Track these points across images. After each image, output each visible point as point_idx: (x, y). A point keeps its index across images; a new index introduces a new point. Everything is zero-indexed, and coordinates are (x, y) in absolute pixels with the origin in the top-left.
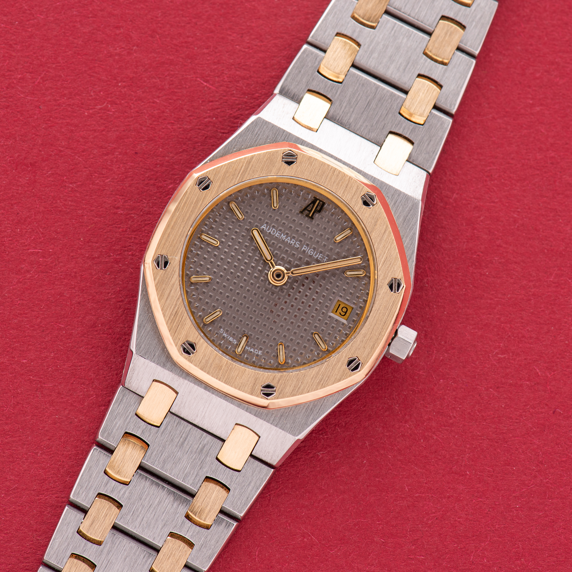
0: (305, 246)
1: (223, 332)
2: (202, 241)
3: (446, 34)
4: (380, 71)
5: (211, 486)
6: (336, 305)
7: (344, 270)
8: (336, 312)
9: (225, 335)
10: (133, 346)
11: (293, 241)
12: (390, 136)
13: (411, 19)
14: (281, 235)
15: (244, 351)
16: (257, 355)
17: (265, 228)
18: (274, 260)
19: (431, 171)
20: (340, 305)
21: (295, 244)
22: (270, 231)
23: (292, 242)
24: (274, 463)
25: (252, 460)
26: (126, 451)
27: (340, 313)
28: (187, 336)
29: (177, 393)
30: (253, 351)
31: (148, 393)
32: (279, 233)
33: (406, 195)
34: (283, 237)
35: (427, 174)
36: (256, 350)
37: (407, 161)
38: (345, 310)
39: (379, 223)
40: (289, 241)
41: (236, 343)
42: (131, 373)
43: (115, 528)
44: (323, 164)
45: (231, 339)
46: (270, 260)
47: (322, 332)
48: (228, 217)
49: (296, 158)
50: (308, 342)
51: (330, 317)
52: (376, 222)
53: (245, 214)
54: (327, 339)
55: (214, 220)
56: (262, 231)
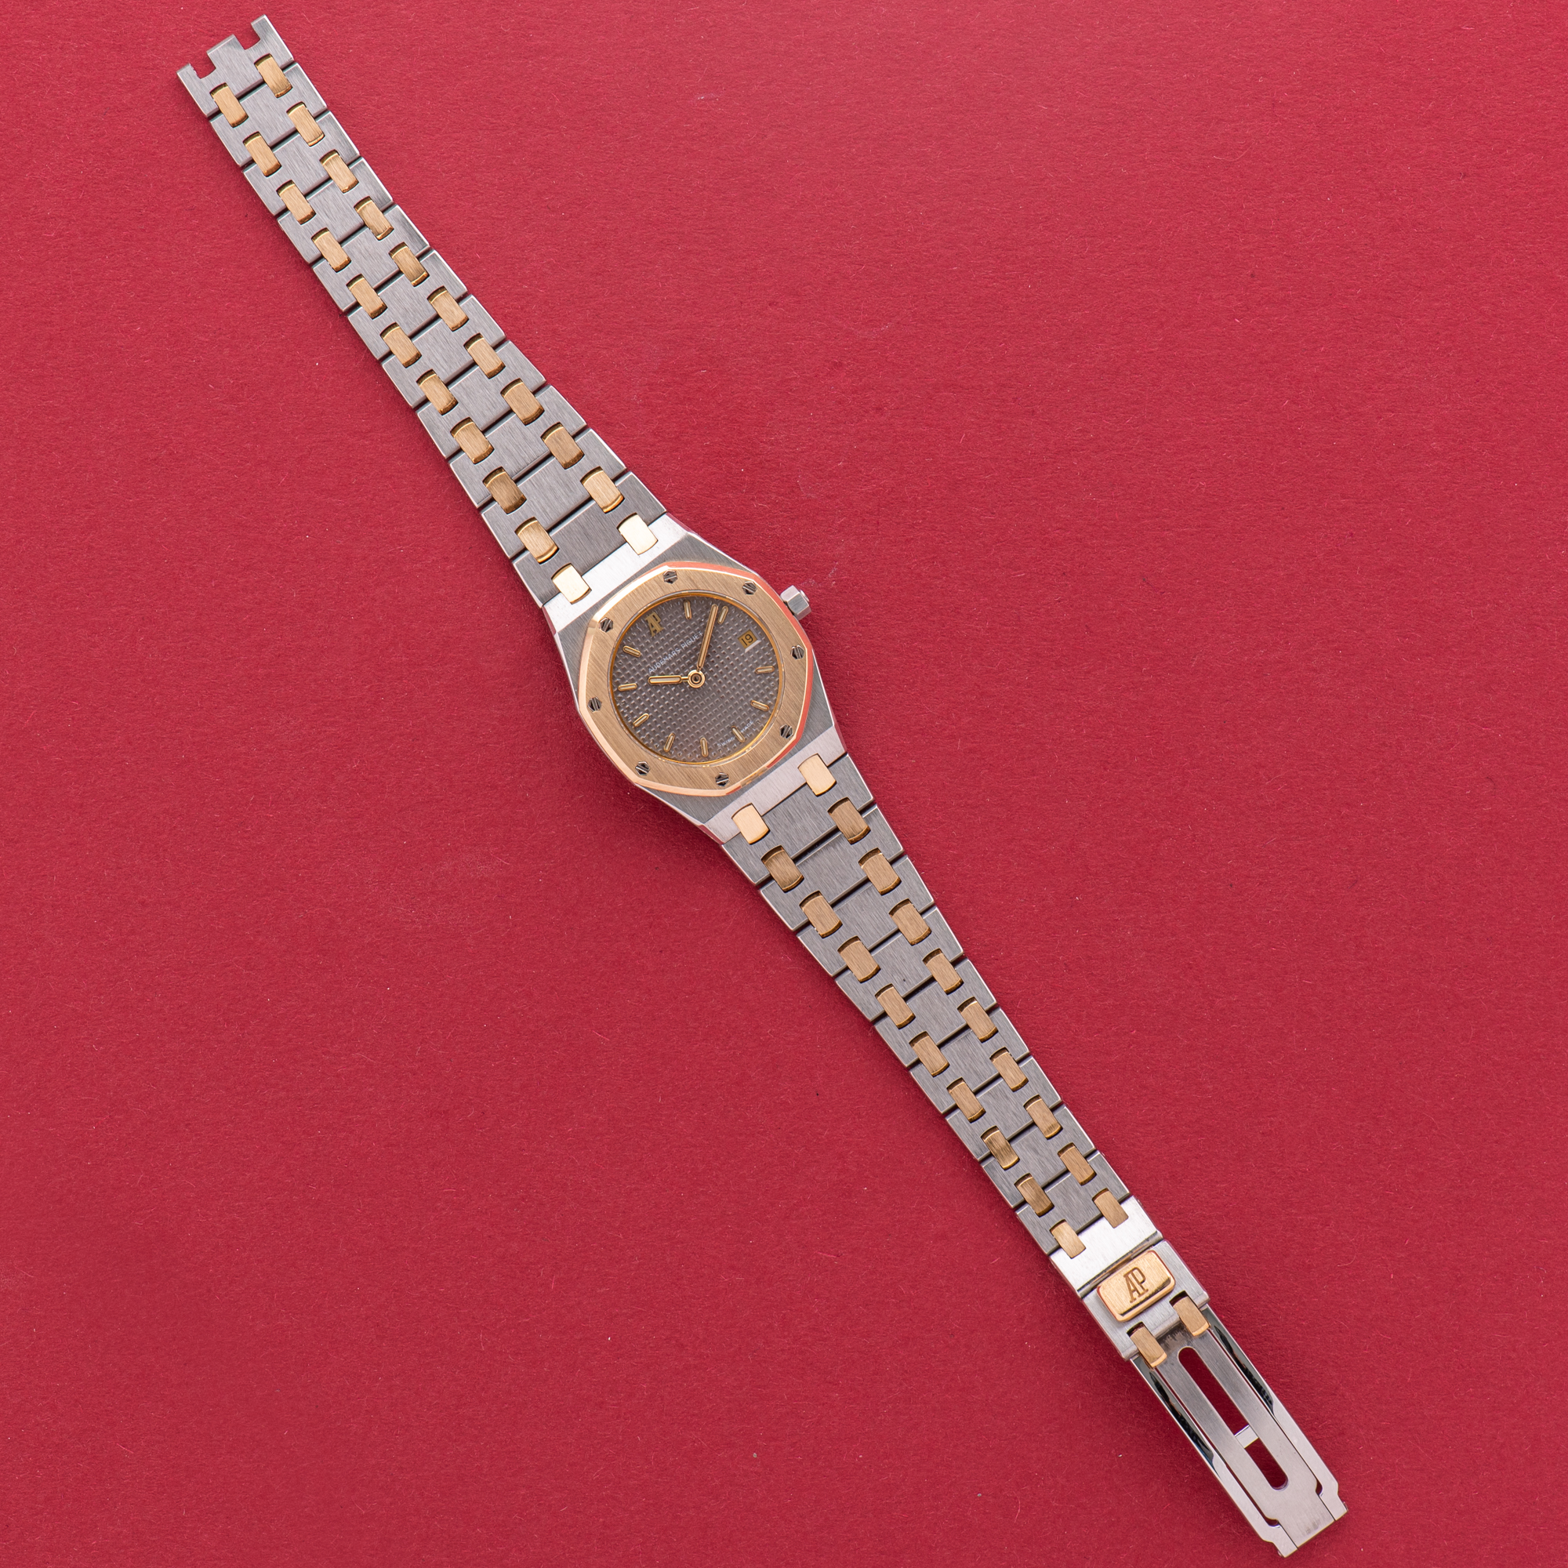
0: (682, 645)
1: (721, 745)
2: (639, 727)
3: (557, 442)
4: (563, 512)
5: (836, 810)
6: (742, 643)
7: (716, 623)
8: (747, 645)
9: (724, 744)
10: (697, 823)
11: (674, 653)
12: (620, 529)
13: (531, 465)
14: (664, 659)
15: (743, 735)
16: (753, 726)
17: (652, 670)
18: (682, 676)
19: (665, 510)
20: (743, 639)
21: (676, 652)
22: (657, 668)
24: (844, 751)
25: (831, 768)
26: (776, 866)
27: (750, 642)
28: (711, 777)
29: (751, 804)
30: (747, 728)
31: (739, 827)
32: (662, 662)
33: (679, 541)
34: (668, 658)
35: (667, 515)
36: (748, 725)
37: (648, 525)
38: (748, 637)
39: (692, 578)
40: (672, 656)
41: (734, 739)
42: (717, 834)
43: (833, 905)
44: (624, 599)
45: (729, 741)
46: (681, 680)
47: (757, 664)
48: (629, 696)
49: (609, 620)
50: (760, 680)
51: (748, 652)
52: (691, 579)
53: (633, 681)
54: (765, 663)
55: (626, 709)
56: (653, 674)
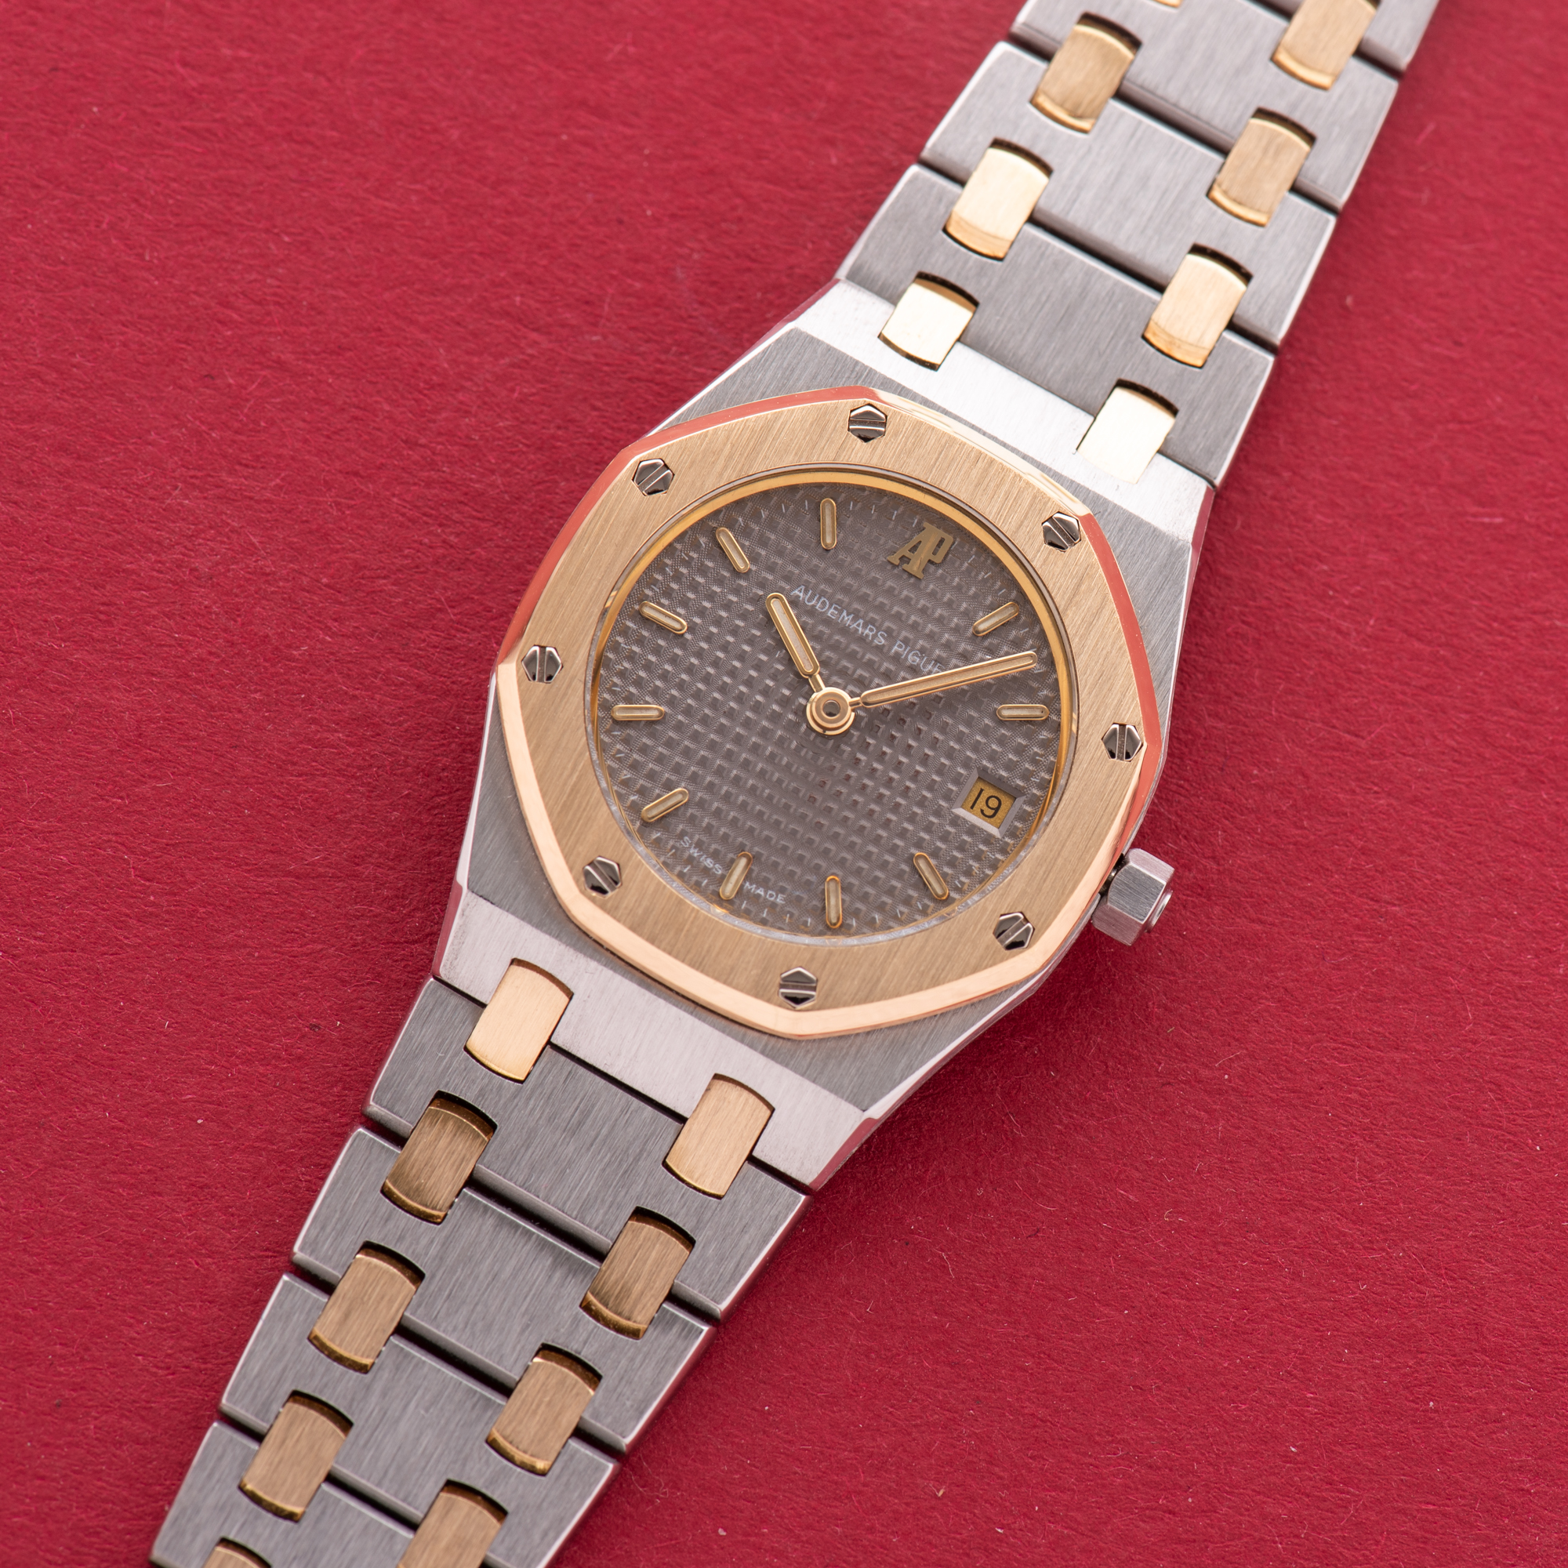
0: (899, 642)
1: (691, 845)
2: (646, 621)
3: (1265, 151)
4: (1100, 231)
5: (649, 1230)
6: (971, 791)
8: (972, 807)
10: (462, 875)
11: (871, 630)
12: (1120, 394)
13: (1179, 115)
14: (840, 612)
15: (740, 892)
16: (773, 905)
17: (801, 595)
18: (820, 673)
19: (1218, 481)
20: (982, 790)
21: (875, 636)
22: (813, 602)
23: (867, 631)
24: (808, 1179)
25: (753, 1170)
26: (438, 1138)
27: (982, 811)
28: (598, 848)
29: (570, 995)
30: (762, 893)
31: (498, 995)
32: (835, 609)
33: (1155, 529)
34: (847, 619)
35: (1208, 489)
36: (770, 892)
37: (1160, 452)
38: (993, 803)
40: (860, 629)
41: (720, 872)
42: (456, 942)
43: (403, 1331)
44: (952, 440)
45: (709, 863)
46: (811, 675)
47: (935, 854)
48: (710, 564)
49: (884, 424)
50: (900, 876)
51: (958, 817)
52: (1079, 585)
53: (754, 558)
54: (947, 870)
55: (677, 571)
56: (794, 603)
